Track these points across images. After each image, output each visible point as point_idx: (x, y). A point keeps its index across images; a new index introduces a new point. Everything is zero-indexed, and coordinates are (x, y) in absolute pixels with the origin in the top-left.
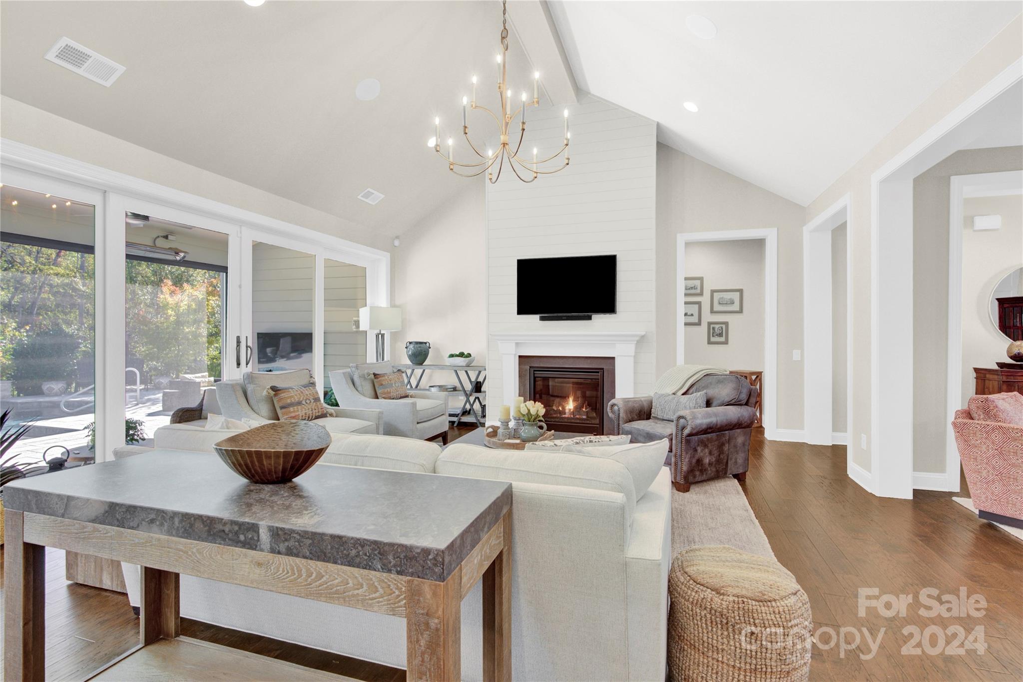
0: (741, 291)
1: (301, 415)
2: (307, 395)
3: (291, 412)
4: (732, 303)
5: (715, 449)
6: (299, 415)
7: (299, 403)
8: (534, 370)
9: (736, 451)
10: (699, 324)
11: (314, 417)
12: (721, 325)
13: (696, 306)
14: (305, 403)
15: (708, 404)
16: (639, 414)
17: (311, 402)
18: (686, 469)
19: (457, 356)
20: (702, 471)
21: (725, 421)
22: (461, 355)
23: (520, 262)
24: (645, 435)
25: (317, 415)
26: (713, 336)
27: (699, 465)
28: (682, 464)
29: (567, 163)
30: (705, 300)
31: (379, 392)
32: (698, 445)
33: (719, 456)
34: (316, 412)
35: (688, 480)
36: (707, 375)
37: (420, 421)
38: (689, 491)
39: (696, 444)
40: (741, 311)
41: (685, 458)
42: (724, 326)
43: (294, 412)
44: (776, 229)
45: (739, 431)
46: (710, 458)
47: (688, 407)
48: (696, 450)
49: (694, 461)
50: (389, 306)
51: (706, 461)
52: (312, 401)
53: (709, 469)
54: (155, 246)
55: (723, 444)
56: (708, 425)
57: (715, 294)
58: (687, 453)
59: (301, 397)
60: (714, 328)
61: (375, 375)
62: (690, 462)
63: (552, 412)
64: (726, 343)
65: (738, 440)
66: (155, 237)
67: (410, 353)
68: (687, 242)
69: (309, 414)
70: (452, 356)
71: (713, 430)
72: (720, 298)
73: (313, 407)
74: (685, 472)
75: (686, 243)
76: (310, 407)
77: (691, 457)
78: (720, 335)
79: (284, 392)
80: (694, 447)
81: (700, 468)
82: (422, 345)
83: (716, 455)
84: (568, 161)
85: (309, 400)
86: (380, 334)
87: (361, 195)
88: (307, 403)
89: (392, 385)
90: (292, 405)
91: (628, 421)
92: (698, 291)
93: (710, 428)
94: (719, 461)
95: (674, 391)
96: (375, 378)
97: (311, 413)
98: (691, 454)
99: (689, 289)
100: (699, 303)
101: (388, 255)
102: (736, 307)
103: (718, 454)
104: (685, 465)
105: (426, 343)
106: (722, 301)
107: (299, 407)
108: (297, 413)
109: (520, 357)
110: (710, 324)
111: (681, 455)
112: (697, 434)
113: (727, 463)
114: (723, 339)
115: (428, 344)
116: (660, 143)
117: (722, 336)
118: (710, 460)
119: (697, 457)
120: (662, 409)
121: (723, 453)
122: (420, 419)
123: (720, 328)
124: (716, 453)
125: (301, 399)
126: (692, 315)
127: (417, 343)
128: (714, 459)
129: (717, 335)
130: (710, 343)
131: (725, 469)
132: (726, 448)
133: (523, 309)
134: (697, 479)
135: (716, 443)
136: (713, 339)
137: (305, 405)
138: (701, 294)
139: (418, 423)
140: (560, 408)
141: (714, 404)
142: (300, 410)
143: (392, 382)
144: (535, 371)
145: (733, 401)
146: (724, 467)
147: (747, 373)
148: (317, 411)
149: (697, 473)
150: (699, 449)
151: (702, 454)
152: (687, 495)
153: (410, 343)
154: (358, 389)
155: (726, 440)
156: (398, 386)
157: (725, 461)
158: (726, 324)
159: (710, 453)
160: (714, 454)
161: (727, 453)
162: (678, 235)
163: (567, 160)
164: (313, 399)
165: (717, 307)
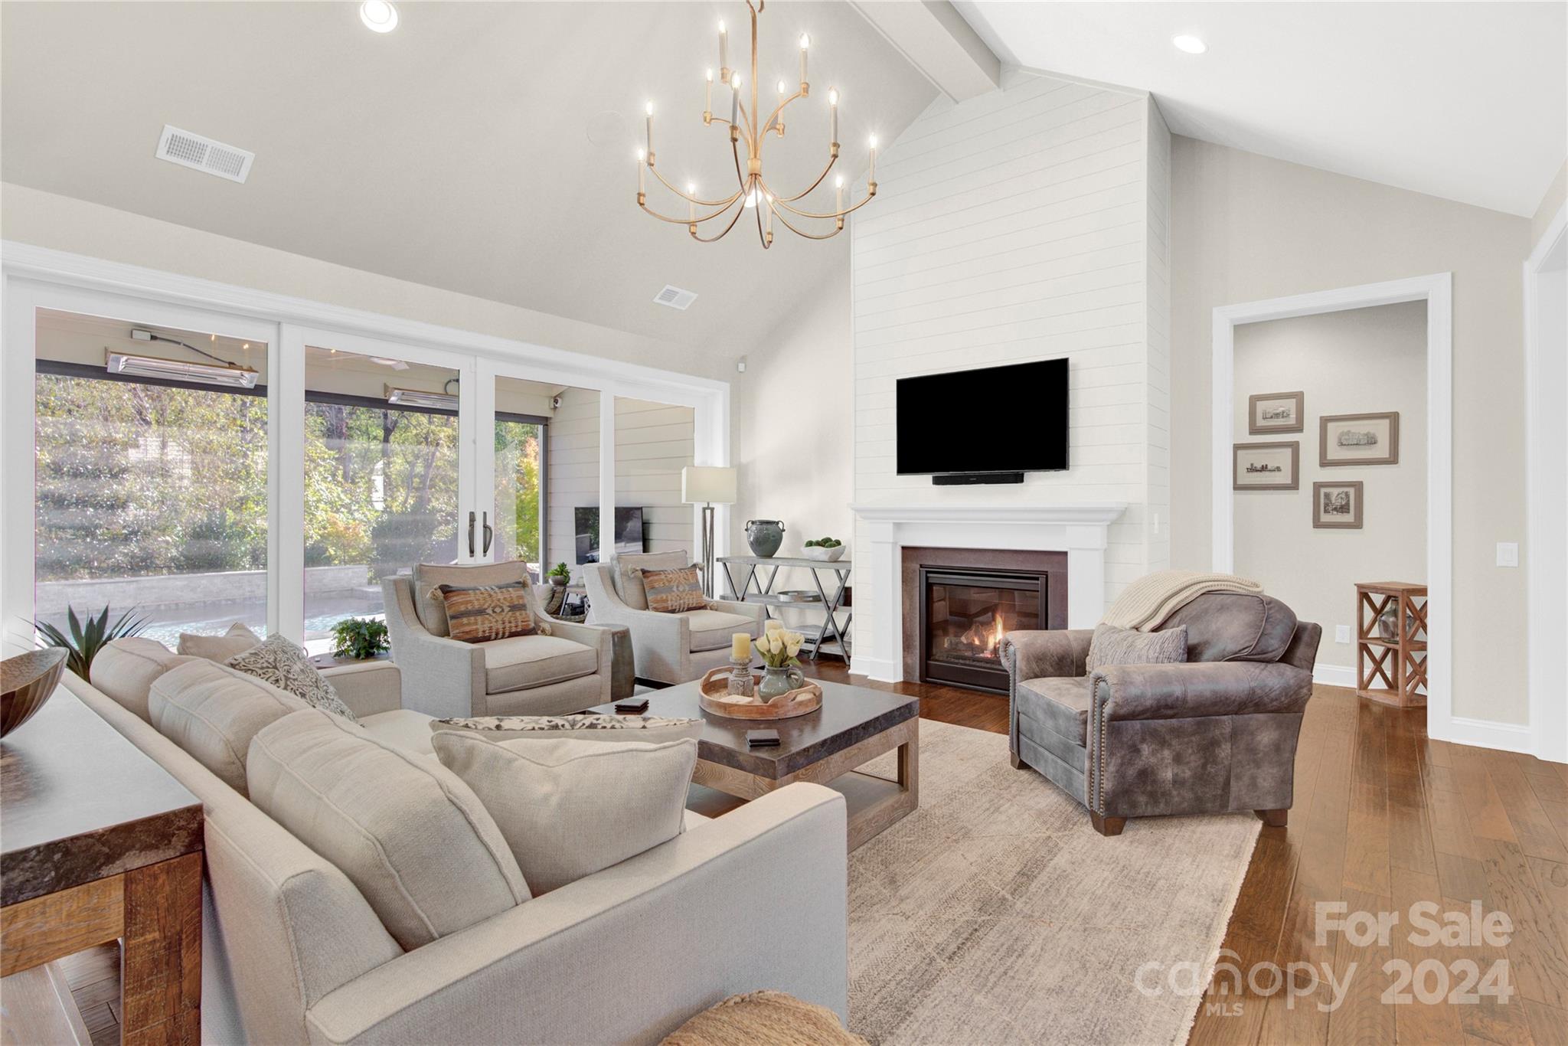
0: (1394, 418)
1: (481, 630)
2: (499, 600)
3: (463, 625)
4: (1372, 441)
5: (1190, 751)
6: (477, 629)
7: (481, 612)
8: (929, 571)
9: (1254, 761)
10: (1294, 486)
11: (507, 634)
12: (1346, 489)
13: (1288, 452)
14: (491, 612)
15: (1192, 653)
16: (1058, 664)
17: (503, 611)
18: (1110, 786)
19: (818, 544)
20: (1154, 797)
21: (1208, 694)
22: (825, 543)
23: (901, 384)
24: (1045, 707)
25: (514, 630)
26: (1326, 511)
27: (1145, 783)
28: (1101, 775)
29: (871, 191)
30: (1308, 440)
31: (650, 598)
32: (1143, 740)
33: (1204, 766)
34: (510, 627)
35: (1116, 808)
36: (1209, 592)
37: (695, 649)
38: (1120, 833)
39: (1138, 738)
40: (1393, 459)
41: (1108, 764)
42: (1352, 491)
43: (469, 624)
44: (1449, 274)
45: (1261, 717)
46: (1175, 771)
47: (1144, 657)
48: (1135, 750)
49: (1131, 772)
50: (729, 466)
51: (1168, 774)
52: (507, 609)
53: (1175, 793)
54: (447, 394)
55: (1214, 743)
56: (1159, 700)
57: (1331, 426)
58: (1112, 754)
59: (486, 602)
60: (1327, 496)
61: (644, 572)
62: (1120, 775)
63: (960, 647)
64: (1358, 524)
65: (1259, 738)
66: (446, 381)
67: (752, 539)
68: (1237, 323)
69: (498, 629)
70: (810, 544)
71: (1175, 711)
72: (1342, 434)
73: (506, 619)
74: (1107, 793)
75: (1236, 327)
76: (499, 618)
77: (1122, 764)
78: (1344, 509)
79: (458, 595)
80: (1130, 743)
81: (1149, 788)
82: (769, 526)
83: (1193, 765)
84: (875, 190)
85: (501, 607)
86: (708, 508)
87: (658, 297)
88: (494, 612)
89: (671, 588)
90: (467, 614)
91: (1032, 675)
92: (1292, 421)
93: (1167, 707)
94: (1202, 777)
95: (1134, 623)
96: (644, 577)
97: (500, 627)
98: (1123, 757)
99: (1272, 417)
100: (1295, 447)
101: (726, 386)
102: (1382, 450)
103: (1199, 763)
104: (1107, 779)
105: (778, 523)
106: (1346, 439)
107: (479, 618)
108: (474, 627)
109: (903, 548)
110: (1318, 486)
111: (1100, 758)
112: (1132, 716)
113: (1227, 784)
114: (1349, 518)
115: (780, 525)
116: (1178, 136)
117: (1348, 512)
118: (1175, 775)
119: (1139, 764)
120: (1101, 657)
121: (1215, 762)
122: (697, 647)
123: (1343, 496)
124: (1194, 760)
125: (486, 606)
126: (1278, 469)
127: (763, 523)
128: (1188, 774)
129: (1335, 509)
130: (1318, 524)
131: (1221, 796)
132: (1225, 751)
133: (907, 464)
134: (1140, 811)
135: (1193, 739)
136: (1325, 518)
137: (490, 615)
138: (1298, 428)
139: (691, 652)
140: (977, 642)
141: (1205, 656)
142: (480, 623)
143: (672, 584)
144: (927, 572)
145: (1245, 653)
146: (1219, 792)
147: (1396, 590)
148: (513, 625)
149: (1142, 799)
150: (1146, 749)
151: (1153, 760)
152: (1112, 840)
153: (753, 523)
154: (620, 594)
155: (1222, 734)
156: (684, 591)
157: (1221, 780)
158: (1358, 486)
159: (1178, 759)
160: (1188, 763)
161: (1226, 763)
162: (1216, 313)
163: (872, 187)
164: (509, 606)
165: (1334, 453)
